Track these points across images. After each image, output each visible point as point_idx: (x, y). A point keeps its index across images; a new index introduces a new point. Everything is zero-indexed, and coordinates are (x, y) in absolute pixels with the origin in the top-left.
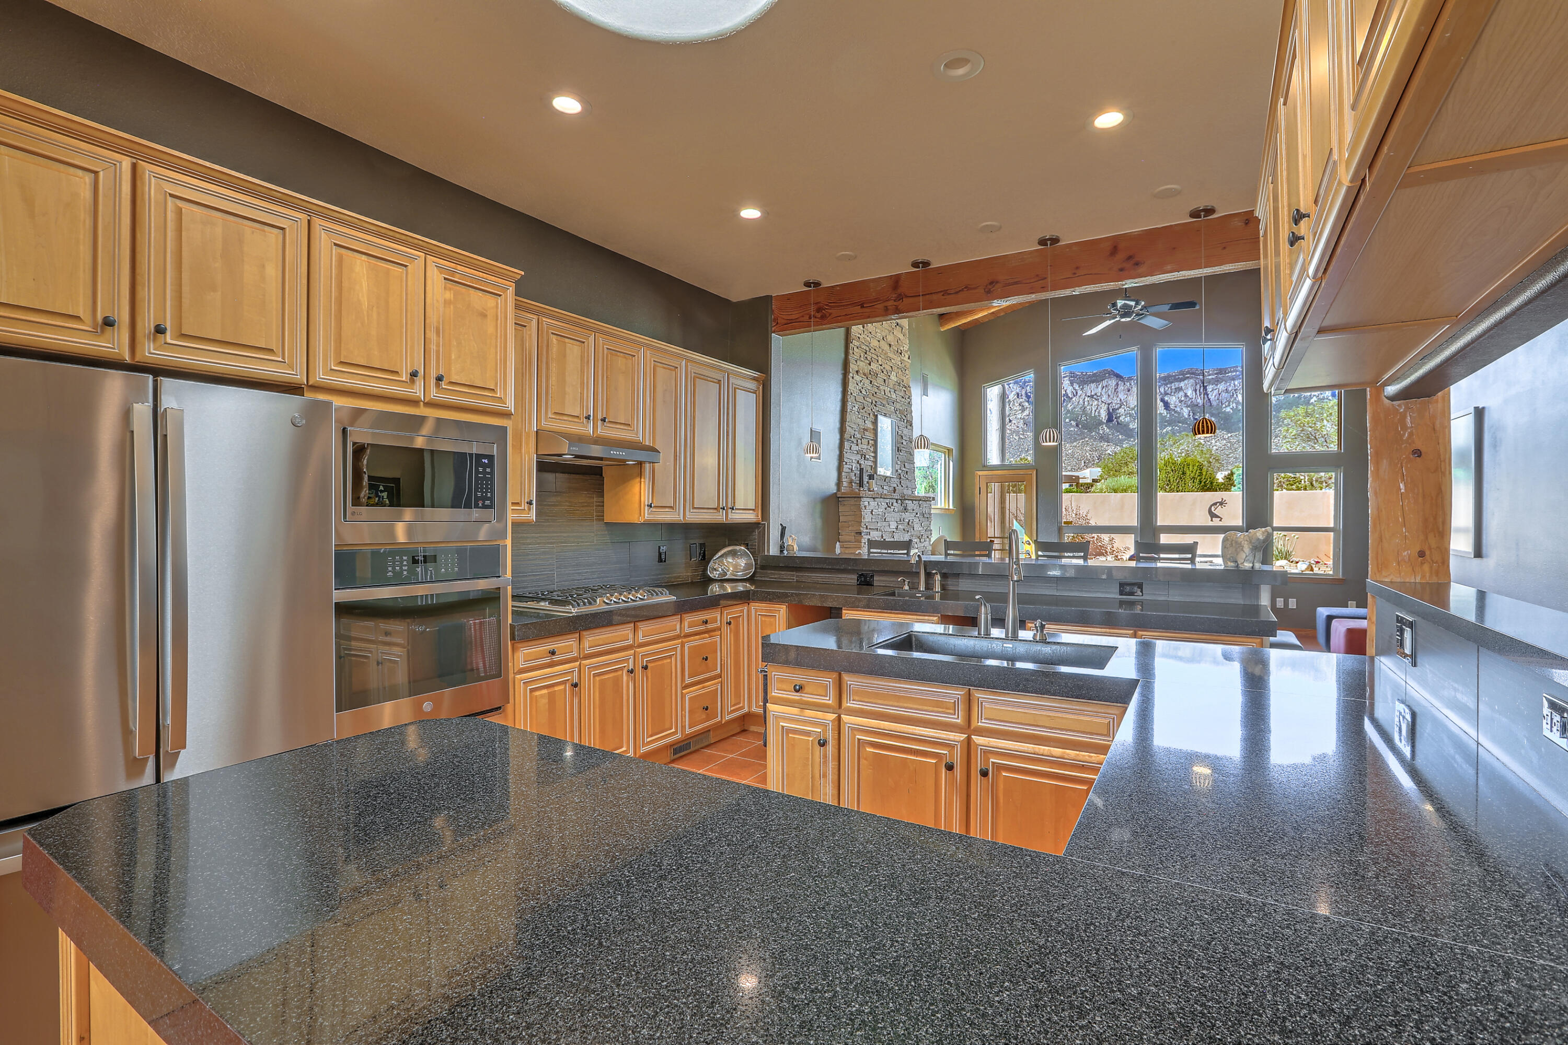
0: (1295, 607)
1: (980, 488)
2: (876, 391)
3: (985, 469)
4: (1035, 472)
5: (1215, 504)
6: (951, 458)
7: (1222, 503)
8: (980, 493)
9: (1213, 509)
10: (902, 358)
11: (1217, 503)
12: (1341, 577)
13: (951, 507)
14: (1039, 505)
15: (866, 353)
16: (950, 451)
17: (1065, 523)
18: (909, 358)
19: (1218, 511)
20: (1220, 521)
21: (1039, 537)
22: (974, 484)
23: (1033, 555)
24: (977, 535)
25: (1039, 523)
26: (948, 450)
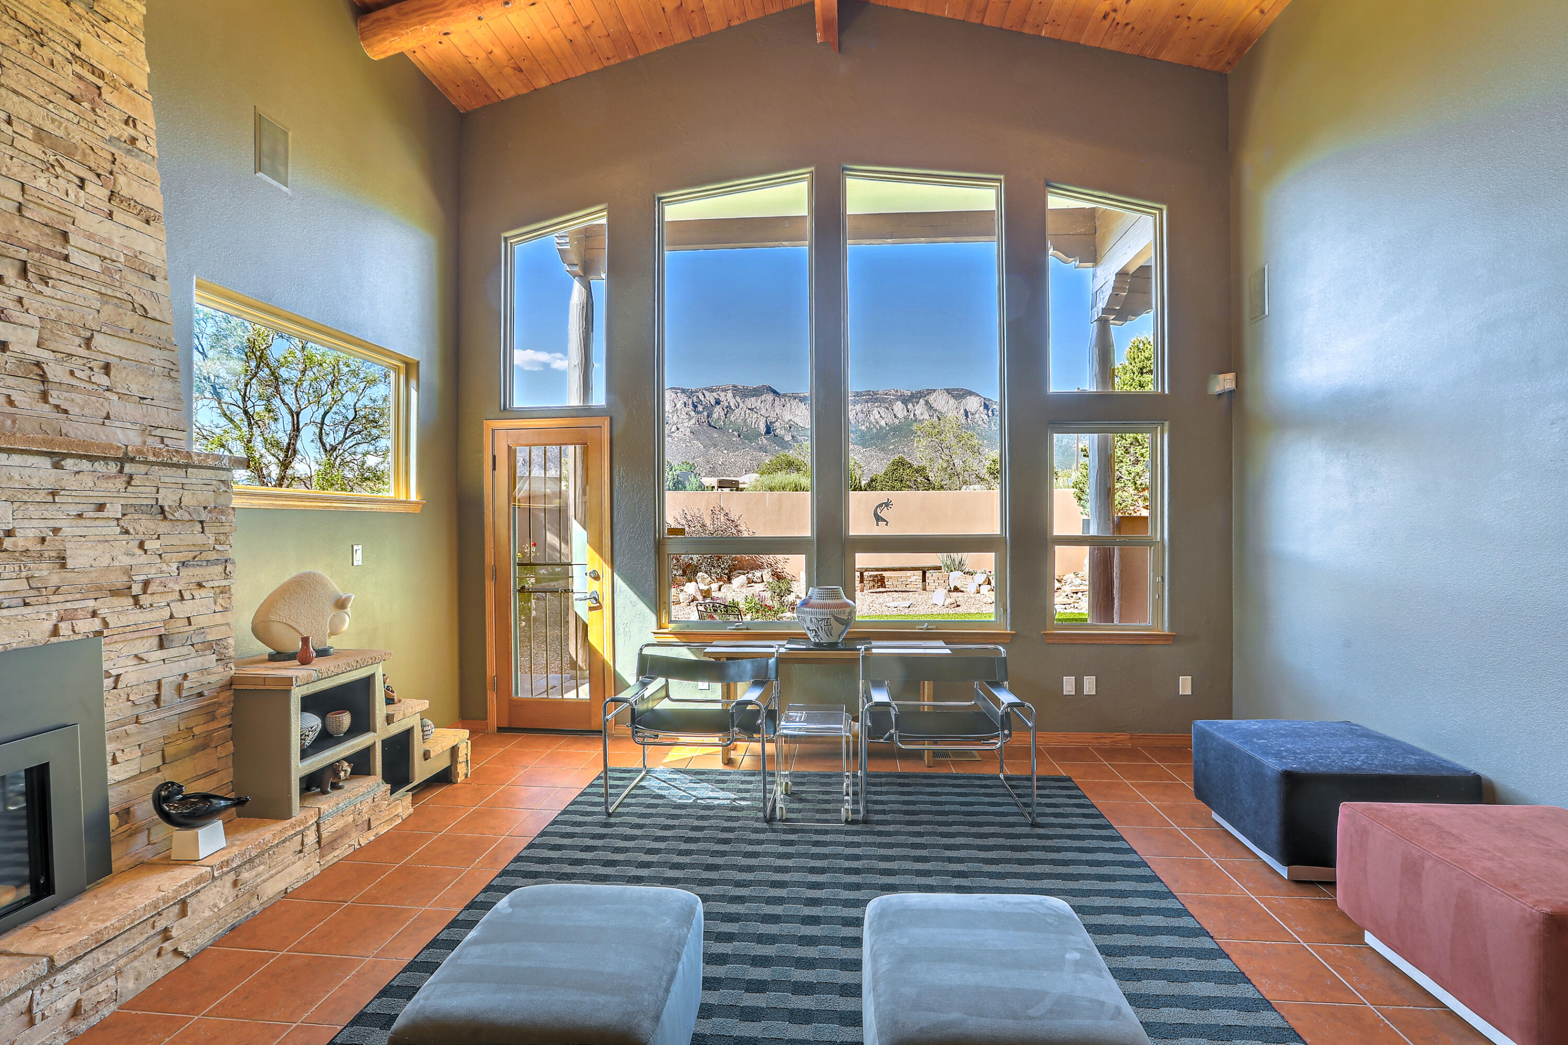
0: (1095, 693)
1: (494, 458)
3: (507, 414)
4: (607, 423)
5: (880, 505)
6: (413, 383)
7: (887, 504)
8: (494, 469)
9: (879, 511)
11: (883, 504)
12: (1166, 632)
13: (414, 497)
14: (615, 494)
16: (410, 368)
17: (671, 532)
19: (884, 514)
20: (886, 525)
21: (617, 563)
22: (480, 450)
23: (607, 603)
24: (489, 559)
25: (616, 532)
26: (406, 362)
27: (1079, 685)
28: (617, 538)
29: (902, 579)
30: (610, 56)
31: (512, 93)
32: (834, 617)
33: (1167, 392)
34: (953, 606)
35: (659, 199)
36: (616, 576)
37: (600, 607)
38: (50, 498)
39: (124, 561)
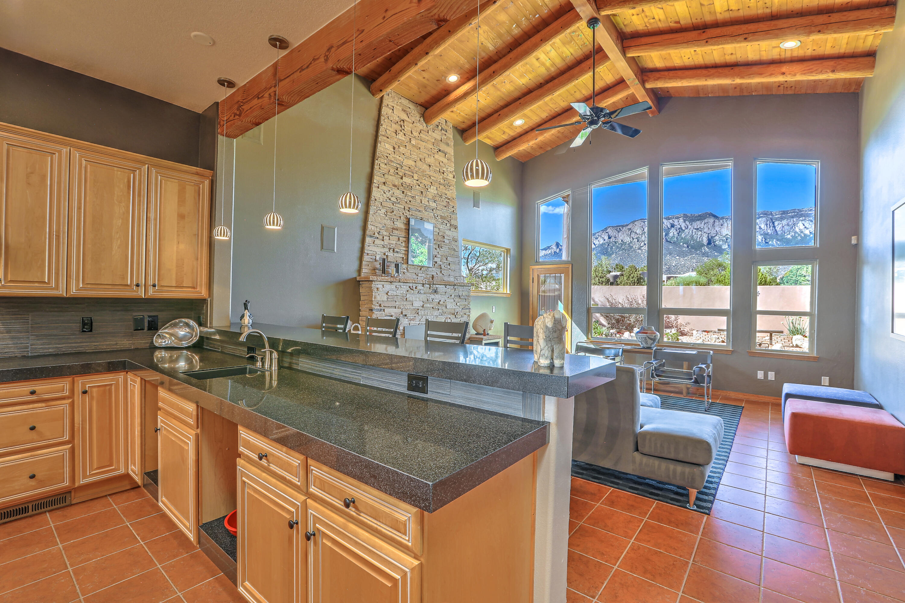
0: (774, 379)
1: (533, 278)
2: (411, 199)
3: (537, 264)
4: (571, 266)
6: (509, 256)
8: (533, 282)
10: (445, 176)
12: (815, 355)
13: (508, 292)
14: (573, 291)
15: (397, 170)
16: (508, 250)
17: (594, 305)
18: (454, 178)
21: (573, 316)
22: (529, 275)
24: (531, 313)
25: (573, 304)
26: (507, 250)
27: (766, 375)
28: (573, 306)
31: (539, 154)
32: (648, 337)
33: (819, 246)
35: (589, 184)
36: (573, 322)
38: (445, 294)
39: (454, 307)
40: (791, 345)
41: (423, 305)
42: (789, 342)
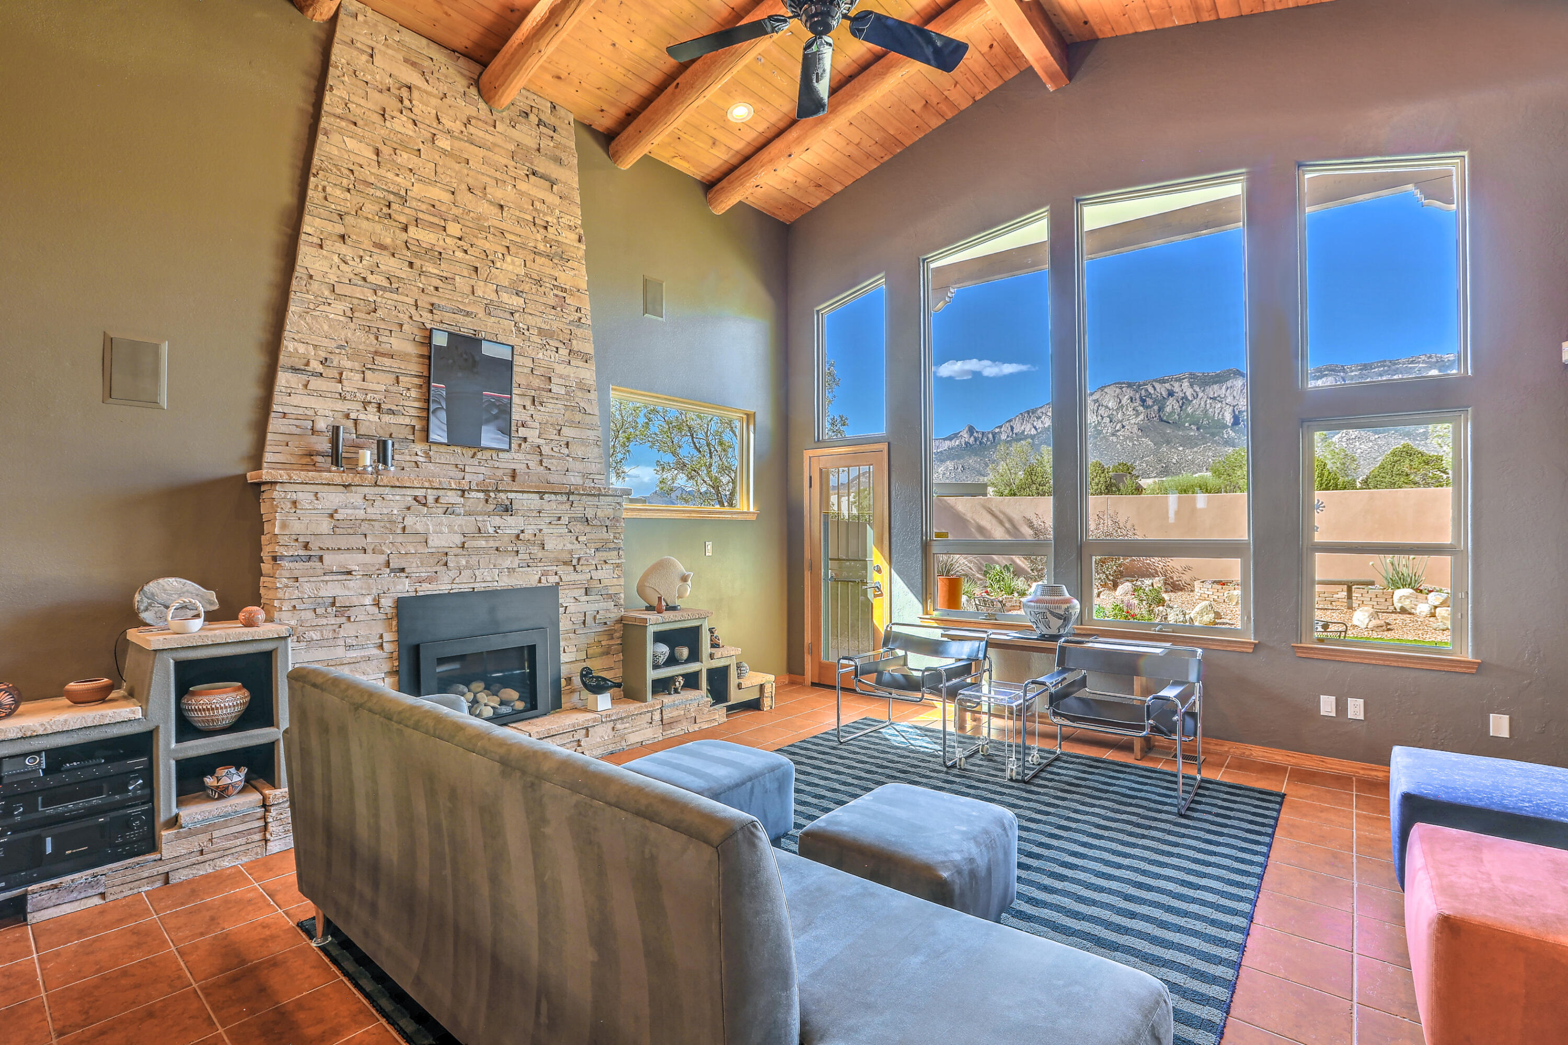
0: (1361, 717)
1: (811, 478)
2: (438, 283)
3: (817, 445)
4: (886, 448)
6: (752, 427)
8: (811, 486)
10: (550, 236)
12: (1470, 659)
13: (752, 509)
14: (893, 504)
15: (389, 206)
16: (750, 417)
17: (938, 535)
18: (580, 241)
21: (894, 560)
22: (801, 473)
23: (886, 591)
24: (807, 555)
25: (893, 534)
26: (746, 414)
27: (1341, 707)
28: (893, 539)
29: (1326, 595)
30: (883, 155)
31: (819, 202)
32: (1049, 611)
33: (1469, 374)
34: (1381, 629)
35: (924, 260)
36: (892, 570)
37: (881, 595)
38: (538, 515)
39: (569, 547)
40: (1391, 608)
41: (464, 543)
42: (1387, 604)
